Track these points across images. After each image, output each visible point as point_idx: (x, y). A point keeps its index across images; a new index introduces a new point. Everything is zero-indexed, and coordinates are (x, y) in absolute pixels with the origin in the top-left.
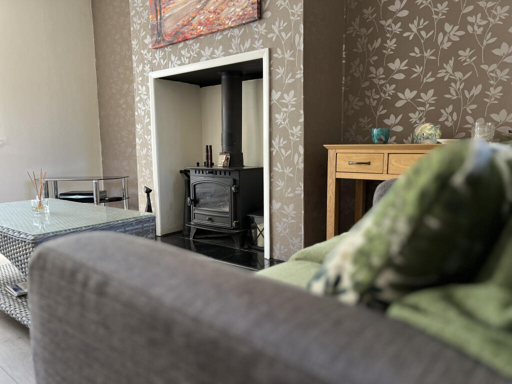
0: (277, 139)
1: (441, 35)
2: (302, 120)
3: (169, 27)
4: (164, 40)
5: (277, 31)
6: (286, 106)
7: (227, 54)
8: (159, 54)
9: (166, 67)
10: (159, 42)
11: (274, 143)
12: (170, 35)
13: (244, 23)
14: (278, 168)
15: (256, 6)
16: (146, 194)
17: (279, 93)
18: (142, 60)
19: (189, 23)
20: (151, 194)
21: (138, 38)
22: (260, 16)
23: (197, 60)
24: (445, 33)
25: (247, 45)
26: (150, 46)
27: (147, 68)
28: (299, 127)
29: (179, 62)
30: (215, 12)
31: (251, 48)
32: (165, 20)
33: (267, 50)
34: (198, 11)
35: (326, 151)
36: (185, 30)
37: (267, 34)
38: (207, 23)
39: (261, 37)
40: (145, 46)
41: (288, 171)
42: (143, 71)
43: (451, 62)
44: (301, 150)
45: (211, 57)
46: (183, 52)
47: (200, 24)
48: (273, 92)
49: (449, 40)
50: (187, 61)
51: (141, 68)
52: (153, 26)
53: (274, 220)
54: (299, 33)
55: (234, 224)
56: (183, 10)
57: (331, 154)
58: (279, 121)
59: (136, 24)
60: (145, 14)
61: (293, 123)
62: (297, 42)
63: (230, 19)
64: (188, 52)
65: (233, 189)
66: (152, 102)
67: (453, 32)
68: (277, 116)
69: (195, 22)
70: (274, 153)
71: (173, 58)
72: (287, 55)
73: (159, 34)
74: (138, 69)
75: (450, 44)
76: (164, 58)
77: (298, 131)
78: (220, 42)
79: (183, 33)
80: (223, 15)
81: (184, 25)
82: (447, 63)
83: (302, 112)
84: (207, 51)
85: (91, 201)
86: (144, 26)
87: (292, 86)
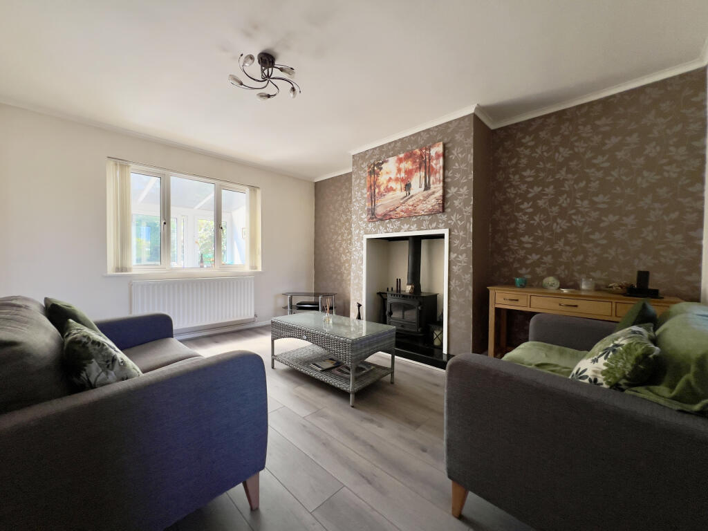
0: (454, 281)
1: (555, 224)
2: (471, 271)
3: (380, 211)
4: (376, 218)
5: (454, 220)
6: (460, 262)
7: (419, 229)
8: (370, 225)
9: (376, 233)
10: (373, 218)
11: (451, 283)
12: (381, 215)
13: (432, 213)
14: (454, 298)
15: (441, 205)
16: (357, 307)
17: (455, 255)
18: (359, 227)
19: (394, 210)
20: (361, 308)
21: (356, 214)
22: (444, 210)
23: (398, 231)
24: (557, 224)
25: (434, 225)
26: (366, 220)
27: (362, 232)
28: (469, 275)
29: (385, 231)
30: (412, 205)
31: (436, 228)
32: (378, 207)
33: (448, 230)
34: (401, 204)
35: (488, 291)
36: (391, 213)
37: (448, 220)
38: (406, 211)
39: (444, 222)
40: (361, 219)
41: (461, 300)
42: (359, 233)
43: (563, 240)
44: (471, 289)
45: (409, 230)
46: (388, 225)
47: (402, 211)
48: (452, 253)
49: (561, 228)
50: (391, 231)
51: (357, 231)
52: (369, 210)
53: (451, 329)
54: (470, 222)
55: (419, 330)
56: (390, 202)
57: (491, 293)
58: (455, 270)
59: (356, 206)
60: (363, 202)
61: (465, 272)
62: (468, 227)
63: (423, 211)
64: (392, 225)
65: (419, 308)
66: (364, 253)
67: (563, 224)
68: (454, 267)
69: (398, 210)
70: (452, 289)
71: (381, 228)
72: (461, 234)
73: (373, 214)
74: (355, 232)
75: (561, 230)
76: (374, 227)
77: (469, 277)
78: (414, 222)
79: (390, 215)
80: (418, 208)
81: (391, 211)
82: (560, 240)
83: (471, 266)
84: (406, 227)
85: (317, 309)
86: (362, 208)
87: (465, 251)
